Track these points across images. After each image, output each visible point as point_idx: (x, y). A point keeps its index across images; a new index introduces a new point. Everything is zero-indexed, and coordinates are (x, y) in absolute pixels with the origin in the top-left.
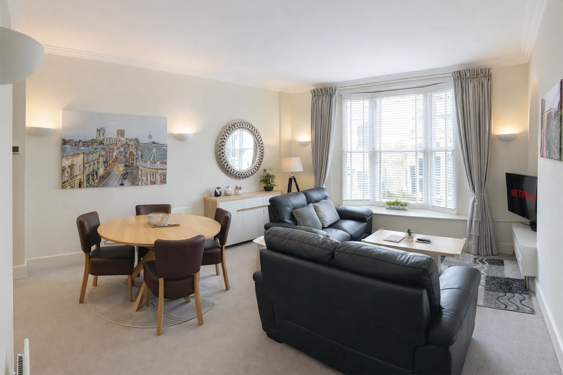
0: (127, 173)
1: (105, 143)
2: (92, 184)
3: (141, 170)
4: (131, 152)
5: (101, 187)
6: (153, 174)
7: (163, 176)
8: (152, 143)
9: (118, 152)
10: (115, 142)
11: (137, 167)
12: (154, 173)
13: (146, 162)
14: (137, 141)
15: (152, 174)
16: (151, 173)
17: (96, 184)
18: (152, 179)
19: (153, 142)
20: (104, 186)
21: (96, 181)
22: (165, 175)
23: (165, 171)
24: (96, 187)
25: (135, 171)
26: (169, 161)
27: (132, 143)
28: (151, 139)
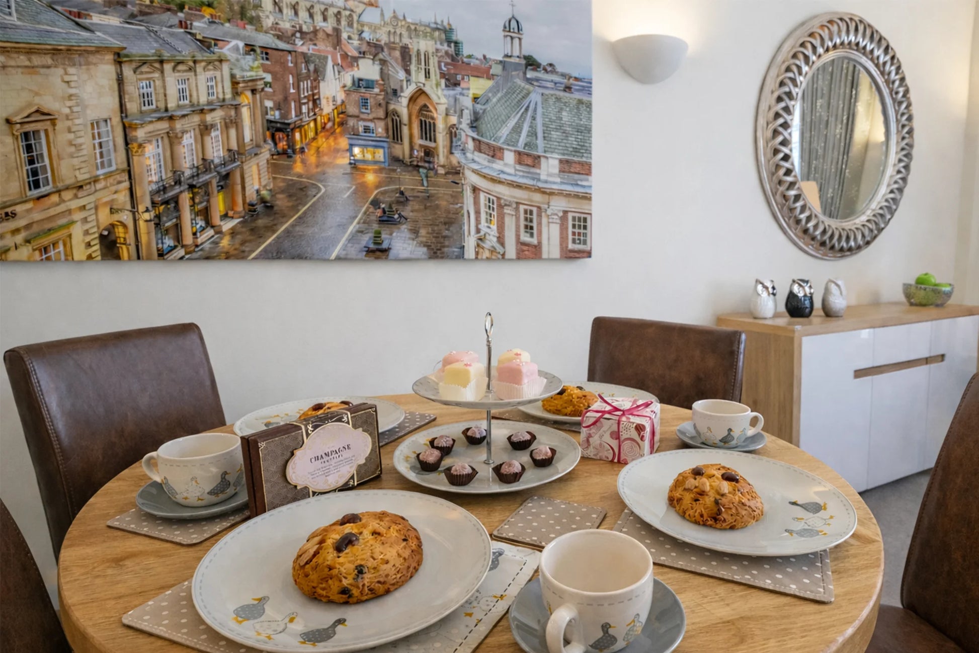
0: (403, 199)
1: (268, 22)
2: (199, 241)
3: (475, 190)
4: (420, 93)
5: (255, 259)
6: (531, 213)
7: (574, 226)
8: (523, 62)
9: (349, 83)
10: (325, 19)
11: (455, 172)
12: (535, 210)
13: (495, 153)
14: (449, 41)
15: (526, 212)
16: (522, 208)
17: (225, 242)
18: (525, 238)
19: (526, 58)
20: (276, 254)
21: (227, 226)
22: (583, 223)
23: (582, 206)
24: (228, 256)
25: (442, 193)
26: (598, 157)
27: (424, 45)
28: (516, 41)
